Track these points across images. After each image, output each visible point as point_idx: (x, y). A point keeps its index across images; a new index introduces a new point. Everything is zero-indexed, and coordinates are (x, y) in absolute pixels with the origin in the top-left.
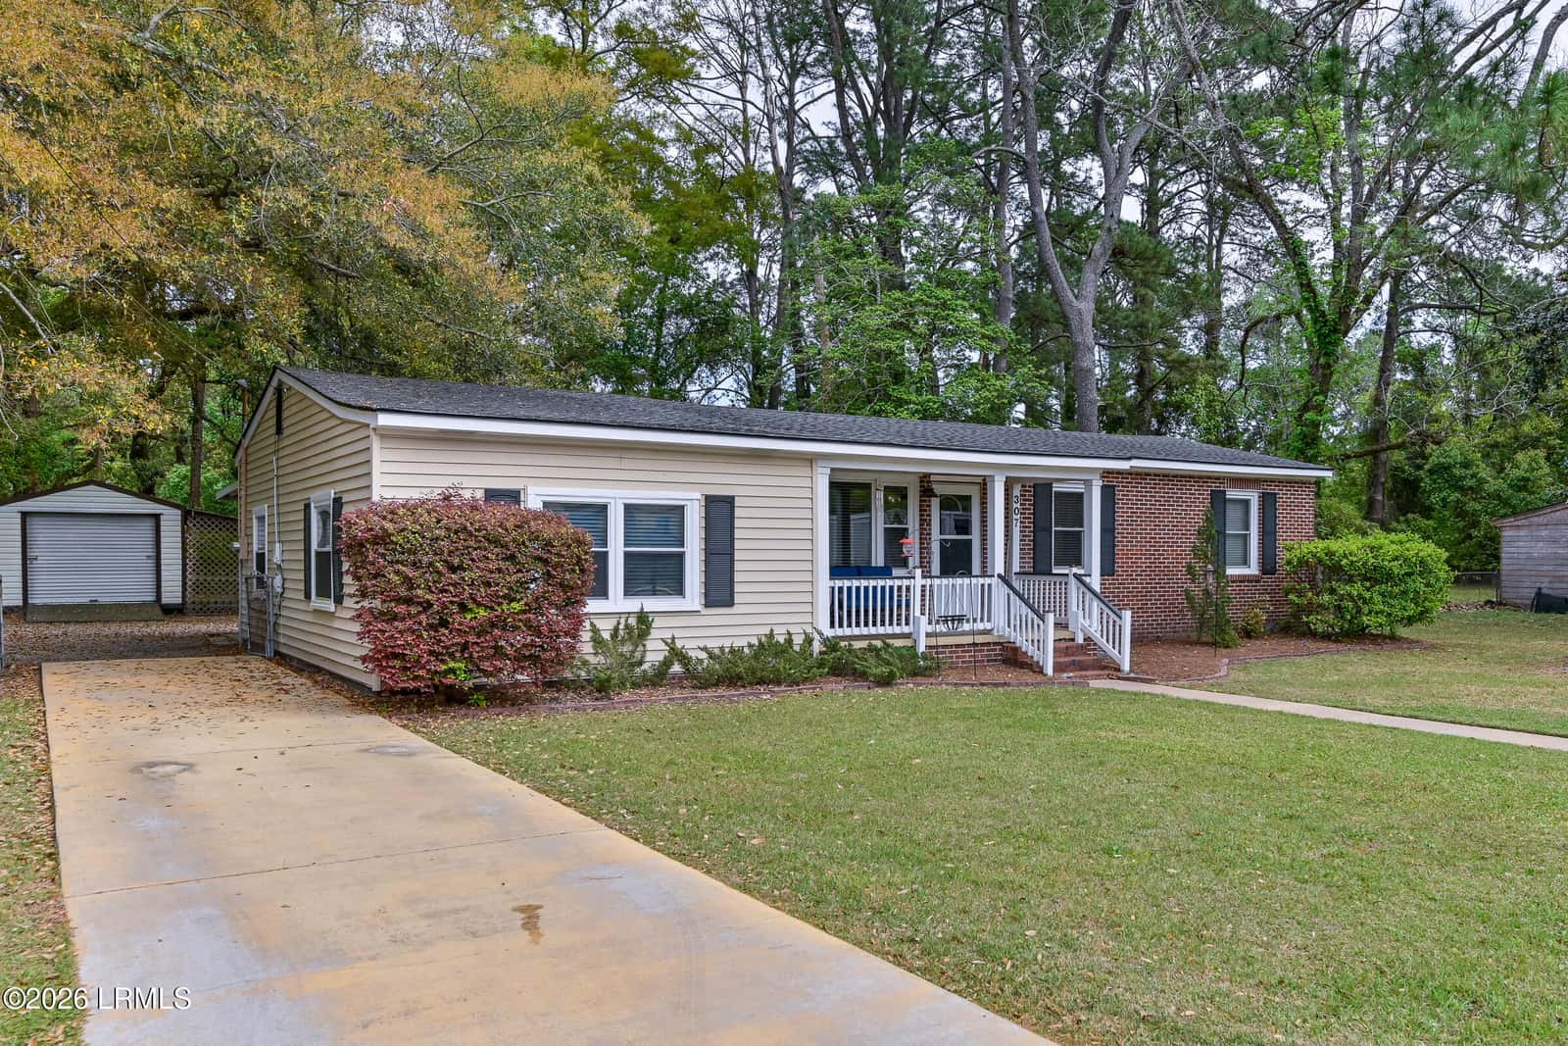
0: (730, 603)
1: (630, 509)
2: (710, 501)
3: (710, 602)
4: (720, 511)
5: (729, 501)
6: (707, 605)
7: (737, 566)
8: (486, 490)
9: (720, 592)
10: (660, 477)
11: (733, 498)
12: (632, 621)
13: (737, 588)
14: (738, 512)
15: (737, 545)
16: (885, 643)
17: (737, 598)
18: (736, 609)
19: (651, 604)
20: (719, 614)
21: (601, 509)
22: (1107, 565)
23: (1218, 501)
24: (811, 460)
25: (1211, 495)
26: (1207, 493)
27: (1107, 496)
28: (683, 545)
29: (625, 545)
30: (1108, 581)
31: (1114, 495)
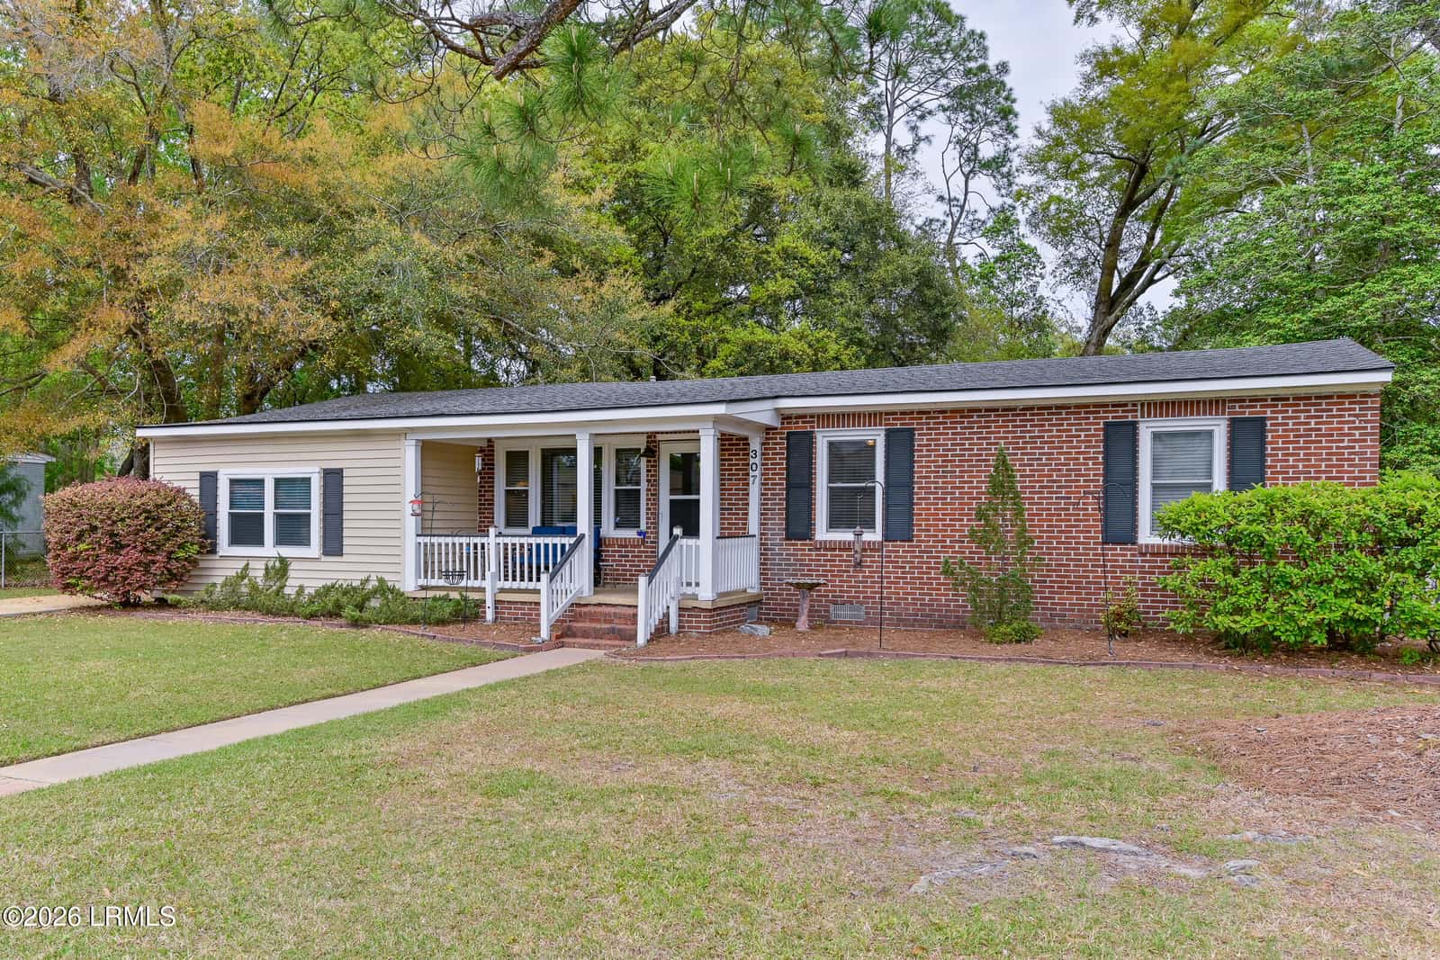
0: (341, 554)
1: (278, 482)
2: (326, 473)
3: (326, 553)
4: (333, 479)
5: (340, 473)
7: (345, 524)
8: (201, 473)
9: (333, 545)
10: (294, 457)
11: (341, 470)
12: (277, 564)
13: (345, 542)
14: (346, 481)
15: (345, 507)
16: (462, 596)
17: (345, 550)
18: (345, 558)
19: (287, 551)
20: (332, 562)
21: (260, 482)
22: (899, 529)
23: (1120, 438)
24: (399, 435)
25: (1104, 429)
26: (1095, 427)
27: (901, 442)
28: (310, 508)
29: (276, 508)
30: (902, 548)
31: (912, 440)
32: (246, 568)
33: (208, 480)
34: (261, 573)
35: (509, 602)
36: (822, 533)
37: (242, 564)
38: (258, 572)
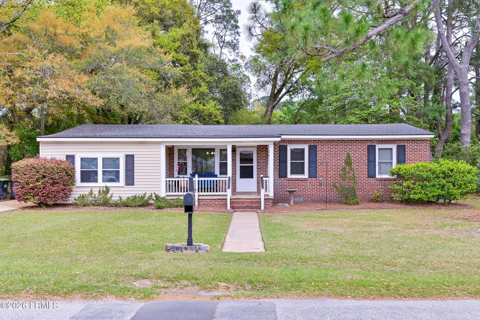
0: (133, 185)
1: (103, 159)
2: (127, 156)
3: (127, 184)
4: (130, 159)
5: (133, 156)
6: (127, 185)
7: (135, 174)
8: (66, 155)
9: (130, 181)
10: (113, 150)
11: (134, 155)
12: (104, 189)
13: (135, 180)
14: (135, 159)
15: (135, 168)
17: (135, 183)
18: (135, 186)
19: (109, 184)
20: (130, 188)
21: (96, 159)
22: (313, 174)
23: (371, 149)
24: (159, 143)
25: (368, 147)
26: (365, 146)
27: (313, 149)
28: (119, 168)
29: (103, 169)
30: (314, 180)
31: (316, 149)
32: (91, 191)
33: (71, 158)
34: (97, 193)
35: (202, 199)
36: (289, 176)
37: (89, 189)
38: (96, 192)
